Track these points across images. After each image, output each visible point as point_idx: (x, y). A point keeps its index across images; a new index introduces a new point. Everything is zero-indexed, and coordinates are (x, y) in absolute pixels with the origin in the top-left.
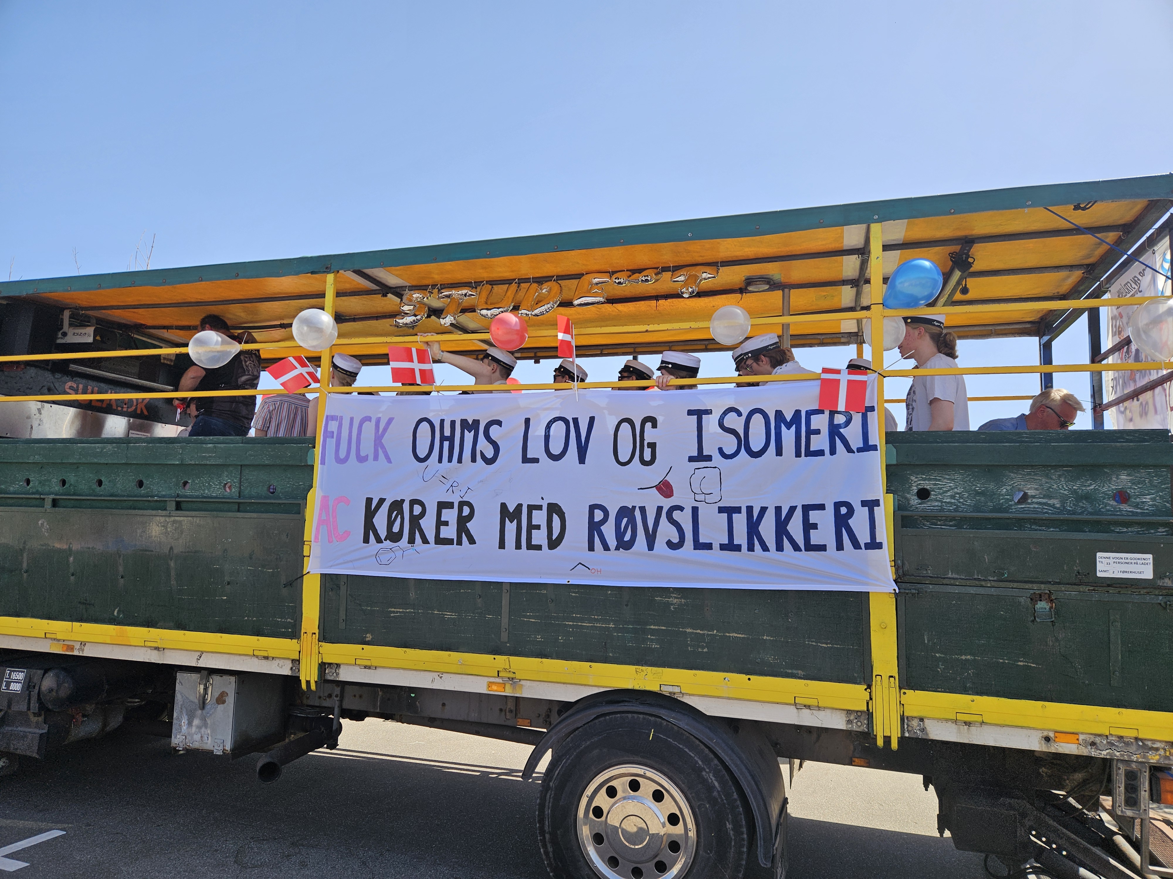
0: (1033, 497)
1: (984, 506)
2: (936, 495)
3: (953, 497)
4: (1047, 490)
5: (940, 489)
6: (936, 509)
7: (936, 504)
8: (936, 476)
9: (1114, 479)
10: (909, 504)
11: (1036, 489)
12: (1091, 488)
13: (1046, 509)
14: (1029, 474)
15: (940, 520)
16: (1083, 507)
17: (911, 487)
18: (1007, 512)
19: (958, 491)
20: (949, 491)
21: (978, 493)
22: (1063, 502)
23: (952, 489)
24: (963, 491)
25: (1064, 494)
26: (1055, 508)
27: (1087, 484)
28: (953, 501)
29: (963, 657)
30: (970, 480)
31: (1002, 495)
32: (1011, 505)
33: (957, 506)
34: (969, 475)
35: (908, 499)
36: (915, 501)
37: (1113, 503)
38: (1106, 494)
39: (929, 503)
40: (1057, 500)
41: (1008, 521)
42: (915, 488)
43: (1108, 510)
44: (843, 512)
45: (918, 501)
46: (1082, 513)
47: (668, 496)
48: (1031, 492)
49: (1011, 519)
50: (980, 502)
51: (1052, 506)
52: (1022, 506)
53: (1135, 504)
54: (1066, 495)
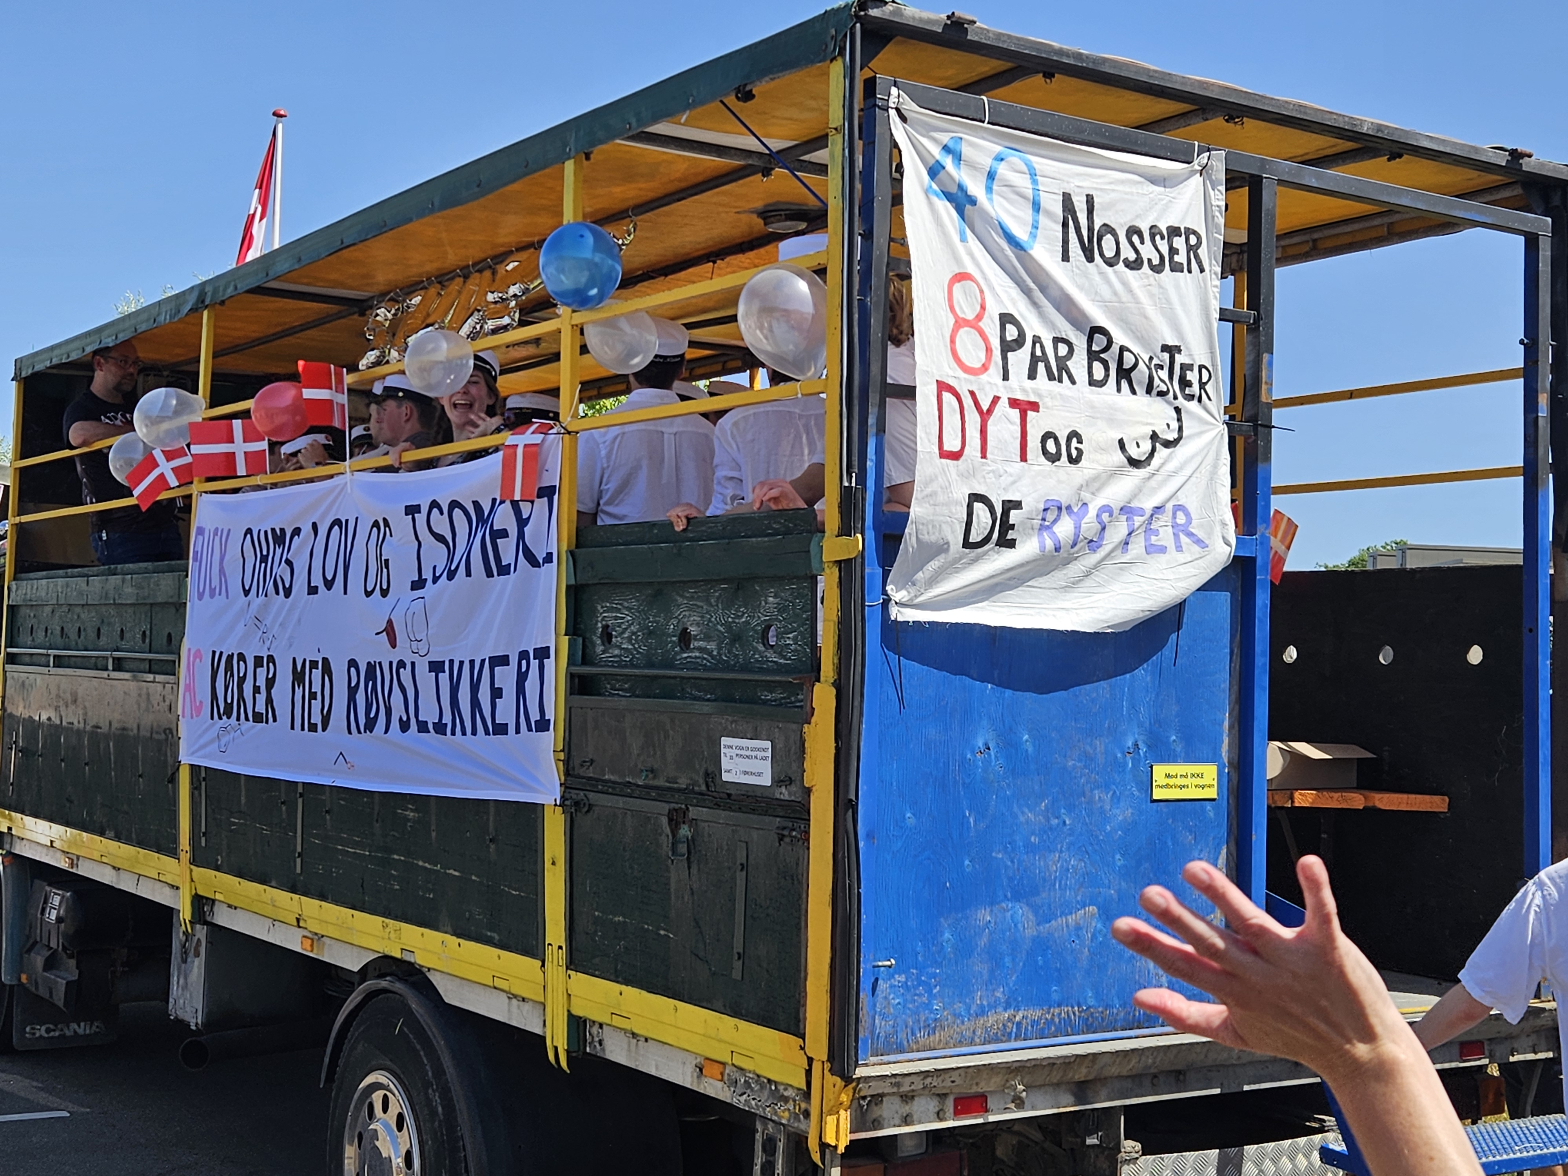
0: (695, 638)
1: (654, 655)
2: (616, 637)
3: (629, 639)
4: (707, 625)
5: (619, 627)
6: (616, 662)
7: (616, 652)
8: (616, 604)
9: (763, 603)
10: (595, 652)
11: (698, 625)
12: (744, 620)
13: (705, 659)
14: (692, 598)
15: (618, 681)
16: (736, 656)
17: (596, 624)
18: (672, 667)
19: (635, 631)
20: (626, 629)
21: (650, 633)
22: (720, 649)
23: (630, 626)
24: (638, 631)
25: (720, 631)
26: (713, 657)
27: (740, 614)
28: (630, 647)
29: (616, 919)
30: (643, 610)
31: (669, 635)
32: (677, 653)
33: (632, 654)
34: (643, 601)
35: (594, 645)
36: (599, 649)
37: (761, 647)
38: (756, 632)
39: (611, 651)
40: (715, 643)
41: (672, 681)
42: (600, 625)
43: (757, 661)
44: (524, 669)
45: (602, 648)
46: (735, 665)
47: (394, 646)
48: (693, 630)
49: (675, 677)
50: (651, 648)
51: (710, 653)
52: (685, 655)
53: (780, 650)
54: (722, 633)
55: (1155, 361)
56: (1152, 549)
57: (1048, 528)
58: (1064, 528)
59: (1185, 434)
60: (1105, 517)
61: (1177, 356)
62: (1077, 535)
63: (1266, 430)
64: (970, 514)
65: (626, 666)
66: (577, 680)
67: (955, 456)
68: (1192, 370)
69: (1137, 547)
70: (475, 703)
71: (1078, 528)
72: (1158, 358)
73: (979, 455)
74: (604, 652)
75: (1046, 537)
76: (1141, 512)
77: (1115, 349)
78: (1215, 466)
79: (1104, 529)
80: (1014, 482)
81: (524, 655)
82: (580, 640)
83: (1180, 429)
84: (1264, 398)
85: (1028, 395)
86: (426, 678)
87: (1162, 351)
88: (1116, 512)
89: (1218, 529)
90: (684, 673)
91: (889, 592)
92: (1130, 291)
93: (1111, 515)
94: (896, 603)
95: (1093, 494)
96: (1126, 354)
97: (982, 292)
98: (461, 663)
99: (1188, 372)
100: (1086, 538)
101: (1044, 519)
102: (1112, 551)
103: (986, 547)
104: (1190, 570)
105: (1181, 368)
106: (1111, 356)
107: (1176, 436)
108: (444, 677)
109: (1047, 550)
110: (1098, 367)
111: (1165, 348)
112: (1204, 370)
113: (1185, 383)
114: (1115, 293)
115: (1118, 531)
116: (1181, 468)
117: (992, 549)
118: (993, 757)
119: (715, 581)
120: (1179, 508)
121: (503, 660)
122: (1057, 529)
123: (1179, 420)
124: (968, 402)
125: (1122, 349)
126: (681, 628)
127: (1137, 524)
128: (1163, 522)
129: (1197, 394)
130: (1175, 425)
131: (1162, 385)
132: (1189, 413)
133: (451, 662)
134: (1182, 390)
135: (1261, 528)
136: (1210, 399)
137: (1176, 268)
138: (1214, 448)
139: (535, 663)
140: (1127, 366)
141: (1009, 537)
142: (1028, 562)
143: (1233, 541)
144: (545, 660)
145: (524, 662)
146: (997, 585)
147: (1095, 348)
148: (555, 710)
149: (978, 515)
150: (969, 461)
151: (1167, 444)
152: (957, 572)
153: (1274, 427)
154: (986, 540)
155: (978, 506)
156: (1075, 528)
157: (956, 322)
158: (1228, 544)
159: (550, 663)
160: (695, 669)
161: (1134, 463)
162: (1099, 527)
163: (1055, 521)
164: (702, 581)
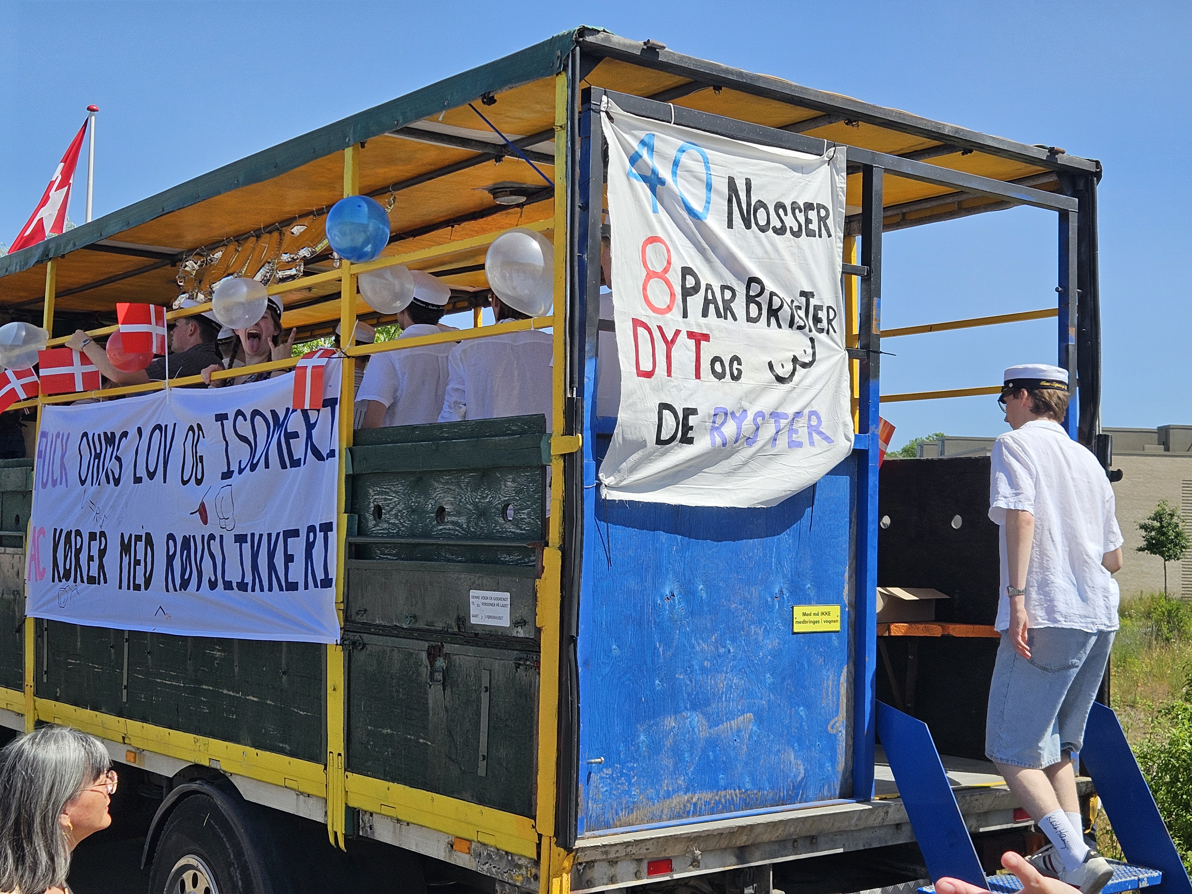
0: (449, 514)
1: (416, 528)
2: (385, 514)
3: (396, 516)
4: (459, 504)
5: (388, 506)
6: (385, 534)
7: (385, 526)
8: (385, 489)
9: (503, 487)
10: (367, 526)
11: (451, 504)
12: (487, 500)
13: (457, 530)
14: (447, 484)
15: (387, 548)
16: (482, 528)
17: (369, 504)
18: (430, 537)
19: (401, 509)
20: (393, 508)
21: (413, 511)
22: (468, 522)
23: (396, 505)
24: (403, 509)
25: (469, 509)
26: (463, 529)
27: (485, 495)
28: (397, 522)
29: (385, 731)
30: (407, 493)
31: (428, 513)
32: (434, 526)
33: (398, 528)
34: (408, 486)
35: (367, 520)
36: (371, 523)
37: (501, 520)
38: (497, 509)
39: (380, 525)
40: (465, 518)
41: (431, 547)
42: (372, 505)
43: (498, 532)
44: (311, 540)
45: (374, 522)
46: (480, 535)
47: (205, 522)
48: (448, 508)
49: (433, 544)
50: (414, 523)
51: (461, 526)
52: (441, 527)
53: (516, 523)
54: (471, 510)
55: (795, 304)
56: (794, 445)
57: (718, 429)
58: (729, 429)
59: (817, 358)
60: (759, 420)
61: (811, 299)
62: (738, 434)
63: (876, 355)
64: (660, 419)
65: (393, 537)
66: (354, 548)
67: (649, 375)
68: (822, 310)
69: (783, 441)
70: (272, 567)
71: (739, 428)
72: (798, 301)
73: (666, 374)
74: (375, 526)
75: (716, 435)
76: (785, 416)
77: (767, 294)
78: (839, 382)
79: (758, 429)
80: (691, 395)
81: (311, 529)
82: (357, 516)
83: (814, 354)
84: (874, 331)
85: (701, 329)
86: (232, 548)
87: (800, 296)
88: (767, 416)
89: (841, 428)
90: (441, 541)
91: (601, 478)
92: (777, 250)
93: (763, 419)
94: (606, 486)
95: (751, 403)
96: (774, 297)
97: (668, 251)
98: (261, 536)
99: (819, 312)
100: (745, 436)
101: (714, 422)
102: (764, 446)
103: (673, 444)
104: (820, 460)
105: (814, 309)
106: (763, 300)
107: (811, 359)
108: (247, 547)
109: (717, 445)
110: (753, 307)
111: (803, 294)
112: (831, 310)
113: (817, 320)
114: (766, 252)
115: (768, 431)
116: (815, 383)
117: (677, 445)
118: (677, 602)
119: (464, 470)
120: (813, 413)
121: (295, 533)
122: (723, 429)
123: (813, 347)
124: (657, 334)
125: (772, 294)
126: (438, 506)
127: (782, 426)
128: (801, 424)
129: (826, 328)
130: (810, 351)
131: (800, 321)
132: (821, 342)
133: (253, 535)
134: (815, 325)
135: (872, 428)
136: (835, 332)
137: (810, 234)
138: (838, 368)
139: (320, 535)
140: (775, 307)
141: (689, 436)
142: (702, 455)
143: (853, 438)
144: (329, 533)
145: (311, 535)
146: (679, 471)
147: (752, 293)
148: (336, 571)
149: (666, 419)
150: (659, 379)
151: (804, 365)
152: (650, 463)
153: (881, 352)
154: (673, 438)
155: (666, 413)
156: (738, 428)
157: (648, 274)
158: (849, 440)
159: (332, 536)
160: (449, 538)
161: (780, 380)
162: (755, 428)
163: (723, 424)
164: (455, 470)
